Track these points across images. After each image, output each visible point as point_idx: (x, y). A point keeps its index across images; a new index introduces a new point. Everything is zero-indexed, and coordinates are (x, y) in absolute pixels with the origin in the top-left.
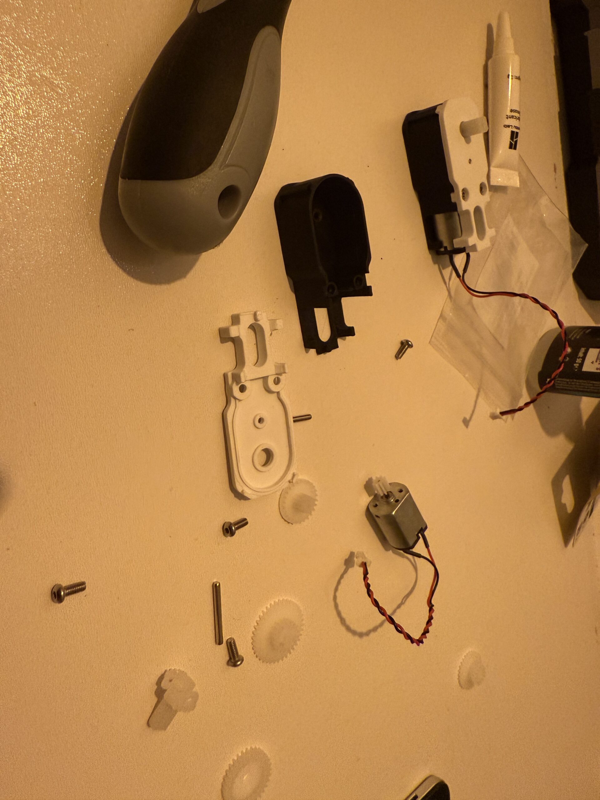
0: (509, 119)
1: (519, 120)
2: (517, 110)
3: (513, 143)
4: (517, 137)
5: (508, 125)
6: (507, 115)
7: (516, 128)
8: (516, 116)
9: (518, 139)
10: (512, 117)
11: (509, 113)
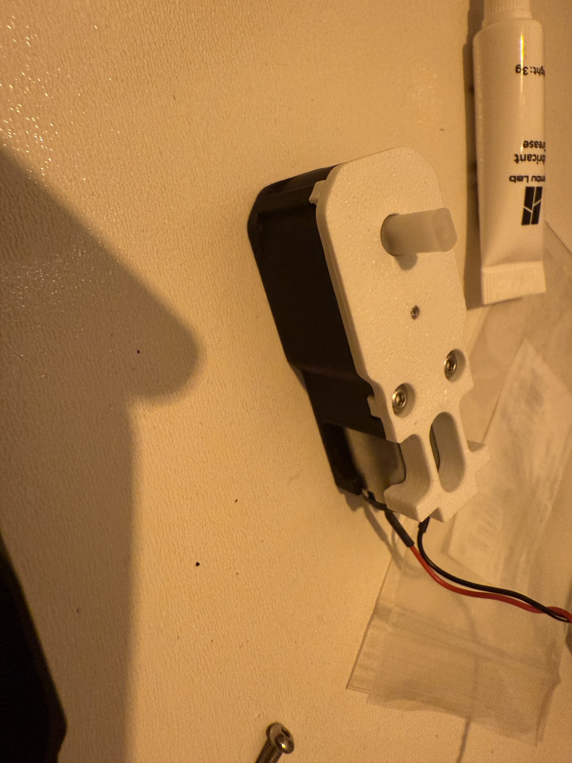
0: (520, 162)
1: (544, 161)
2: (539, 141)
3: (531, 211)
4: (539, 197)
5: (518, 177)
6: (516, 156)
7: (536, 180)
8: (534, 155)
9: (542, 200)
10: (529, 158)
11: (522, 151)
